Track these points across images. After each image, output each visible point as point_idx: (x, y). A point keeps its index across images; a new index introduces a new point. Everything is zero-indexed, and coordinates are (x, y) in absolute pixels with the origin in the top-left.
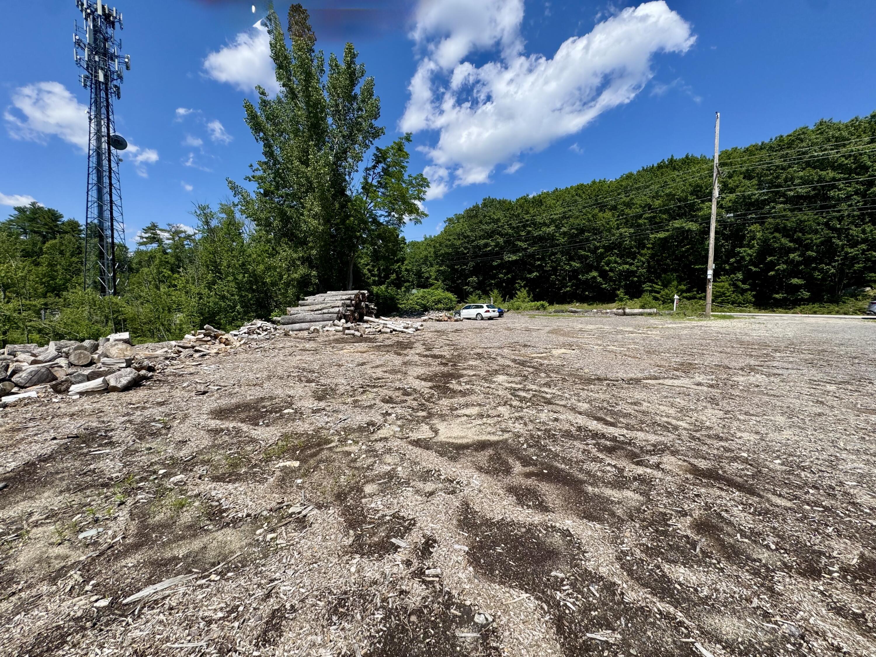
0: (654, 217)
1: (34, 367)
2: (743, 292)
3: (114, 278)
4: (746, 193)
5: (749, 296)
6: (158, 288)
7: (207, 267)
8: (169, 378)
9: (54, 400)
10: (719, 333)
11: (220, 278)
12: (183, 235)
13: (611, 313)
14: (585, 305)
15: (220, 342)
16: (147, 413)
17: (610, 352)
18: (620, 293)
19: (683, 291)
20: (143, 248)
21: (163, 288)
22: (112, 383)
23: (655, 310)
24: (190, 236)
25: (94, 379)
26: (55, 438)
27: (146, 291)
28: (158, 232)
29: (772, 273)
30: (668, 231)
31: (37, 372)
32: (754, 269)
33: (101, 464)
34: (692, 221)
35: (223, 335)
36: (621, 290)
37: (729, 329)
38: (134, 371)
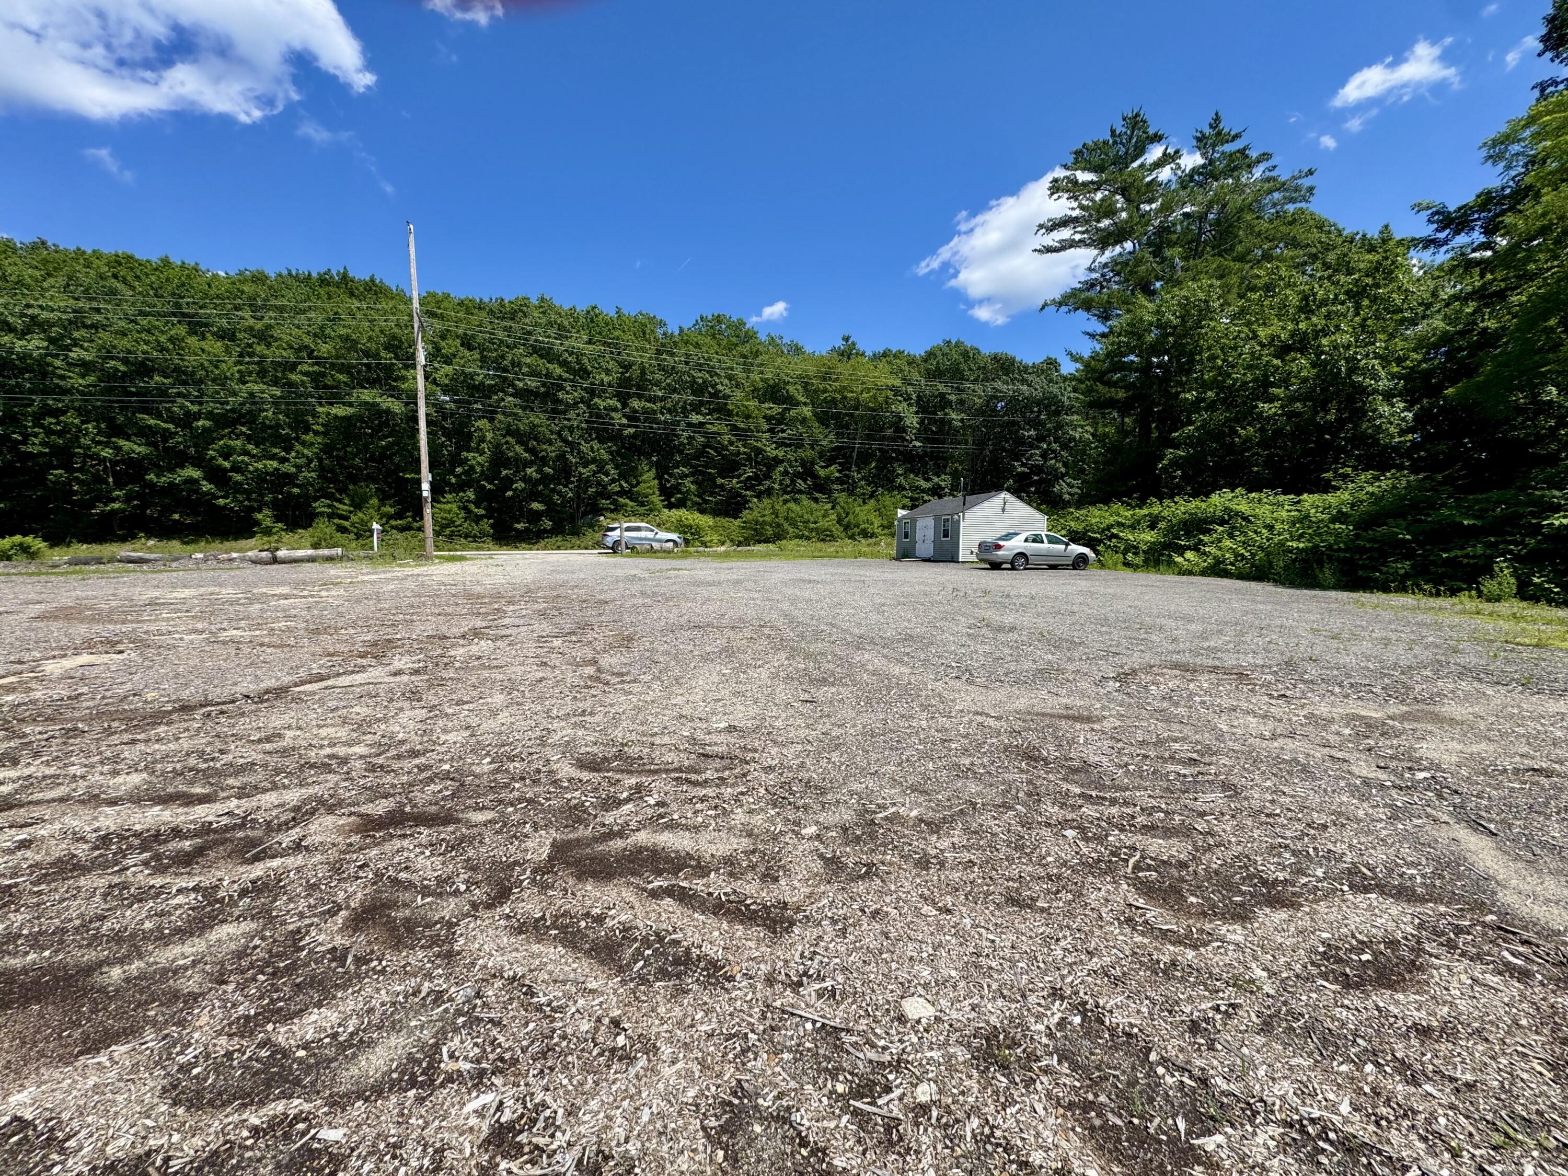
0: (323, 375)
2: (478, 519)
4: (467, 370)
5: (486, 525)
10: (443, 584)
13: (243, 559)
14: (176, 544)
17: (224, 643)
18: (264, 517)
19: (390, 517)
23: (339, 551)
29: (509, 493)
30: (351, 405)
32: (488, 486)
34: (392, 396)
36: (266, 511)
37: (457, 578)
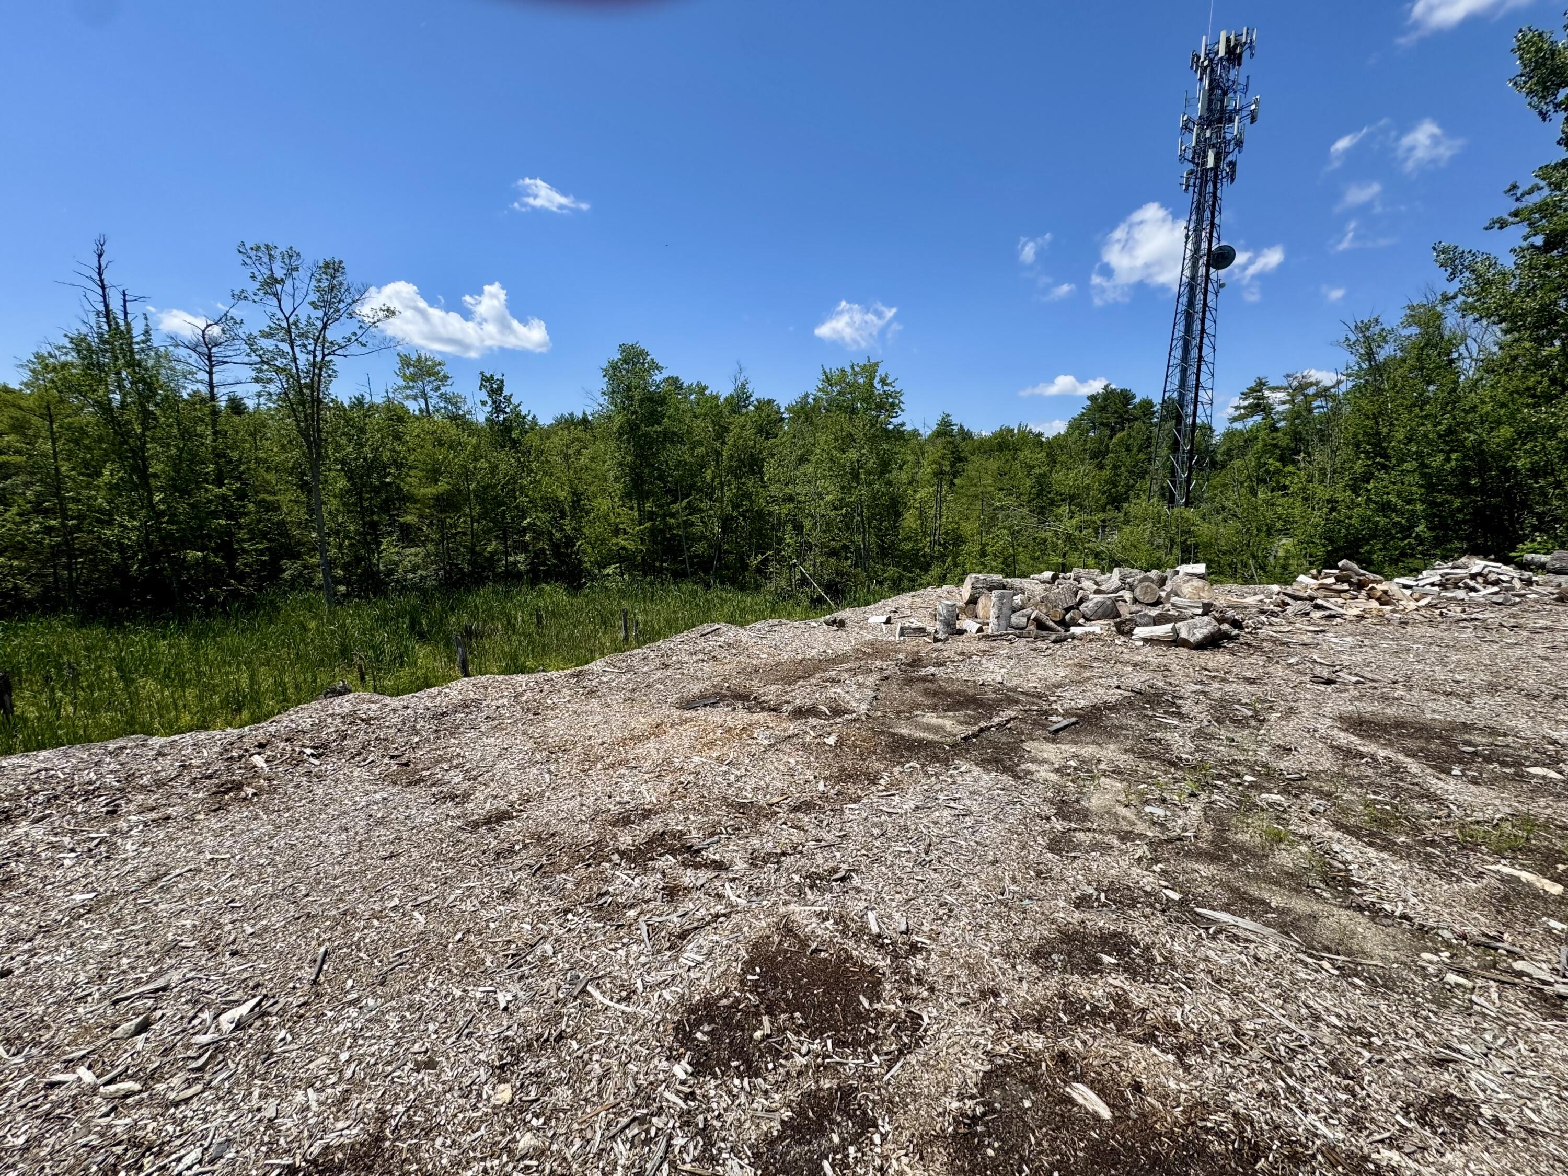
1: (1099, 598)
3: (1188, 481)
6: (1254, 493)
7: (1357, 445)
8: (1265, 644)
9: (1117, 642)
11: (1384, 467)
12: (1312, 391)
15: (1370, 597)
16: (1229, 688)
20: (1238, 426)
21: (1263, 494)
22: (1184, 634)
24: (1327, 389)
25: (1161, 623)
26: (1118, 687)
27: (1234, 498)
28: (1267, 393)
31: (1103, 603)
33: (1168, 736)
35: (1378, 582)
38: (1214, 623)
